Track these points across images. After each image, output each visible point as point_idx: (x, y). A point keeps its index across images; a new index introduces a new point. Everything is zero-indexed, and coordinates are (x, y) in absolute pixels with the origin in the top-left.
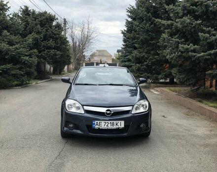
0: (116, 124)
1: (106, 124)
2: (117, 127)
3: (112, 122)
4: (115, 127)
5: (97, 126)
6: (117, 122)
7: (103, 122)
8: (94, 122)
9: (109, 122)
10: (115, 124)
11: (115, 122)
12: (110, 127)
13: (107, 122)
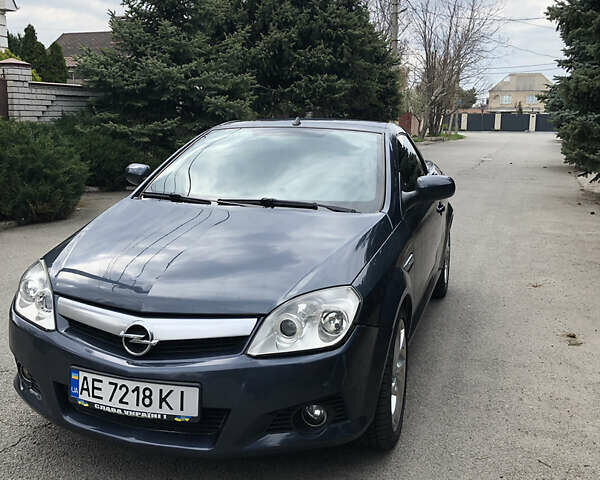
0: (162, 400)
1: (119, 394)
2: (166, 411)
3: (142, 386)
4: (155, 411)
5: (84, 396)
6: (166, 389)
7: (106, 380)
8: (74, 376)
9: (132, 385)
10: (156, 398)
11: (155, 388)
12: (133, 407)
13: (120, 382)
